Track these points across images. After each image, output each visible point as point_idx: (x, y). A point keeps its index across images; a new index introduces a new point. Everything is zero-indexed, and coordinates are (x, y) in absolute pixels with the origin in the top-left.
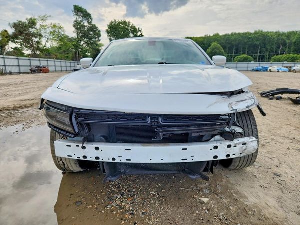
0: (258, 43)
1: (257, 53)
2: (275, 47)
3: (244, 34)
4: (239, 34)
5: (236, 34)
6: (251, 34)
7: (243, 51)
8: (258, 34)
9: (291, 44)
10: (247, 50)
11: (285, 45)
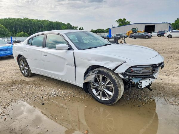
0: (28, 25)
1: (29, 31)
2: (38, 28)
3: (17, 19)
4: (14, 19)
5: (12, 19)
6: (22, 20)
7: (20, 30)
8: (26, 20)
9: (45, 26)
10: (22, 29)
11: (42, 27)
